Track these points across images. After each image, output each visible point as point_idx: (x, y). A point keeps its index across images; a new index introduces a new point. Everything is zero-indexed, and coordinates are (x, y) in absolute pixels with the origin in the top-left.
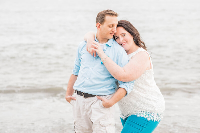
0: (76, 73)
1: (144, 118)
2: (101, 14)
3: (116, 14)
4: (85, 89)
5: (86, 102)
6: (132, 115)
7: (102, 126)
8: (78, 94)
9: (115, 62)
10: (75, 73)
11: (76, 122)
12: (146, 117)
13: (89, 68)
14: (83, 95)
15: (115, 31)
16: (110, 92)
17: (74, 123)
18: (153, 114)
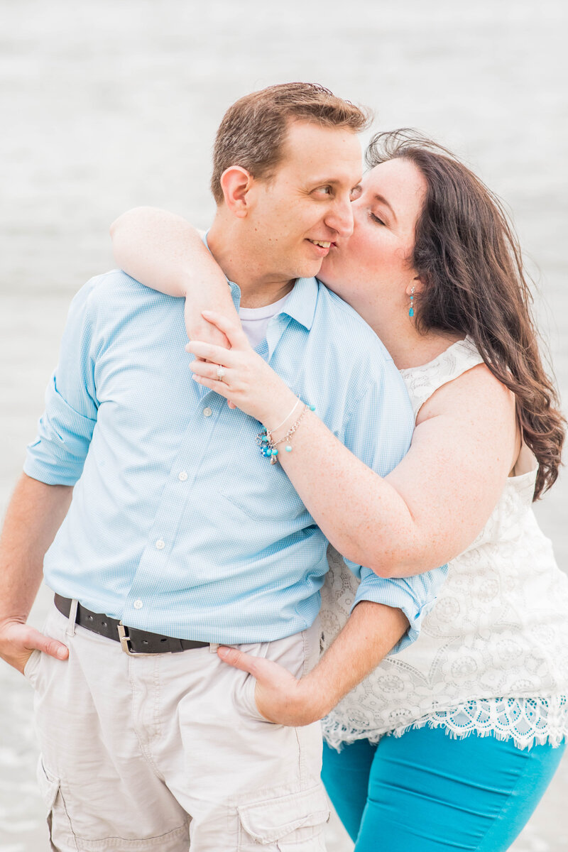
0: (55, 473)
1: (492, 738)
2: (256, 107)
3: (354, 110)
4: (139, 603)
5: (143, 681)
6: (411, 733)
7: (258, 842)
8: (78, 621)
9: (336, 434)
10: (47, 471)
11: (64, 795)
12: (503, 734)
13: (169, 472)
14: (124, 639)
15: (346, 225)
16: (296, 616)
17: (52, 801)
18: (539, 702)
